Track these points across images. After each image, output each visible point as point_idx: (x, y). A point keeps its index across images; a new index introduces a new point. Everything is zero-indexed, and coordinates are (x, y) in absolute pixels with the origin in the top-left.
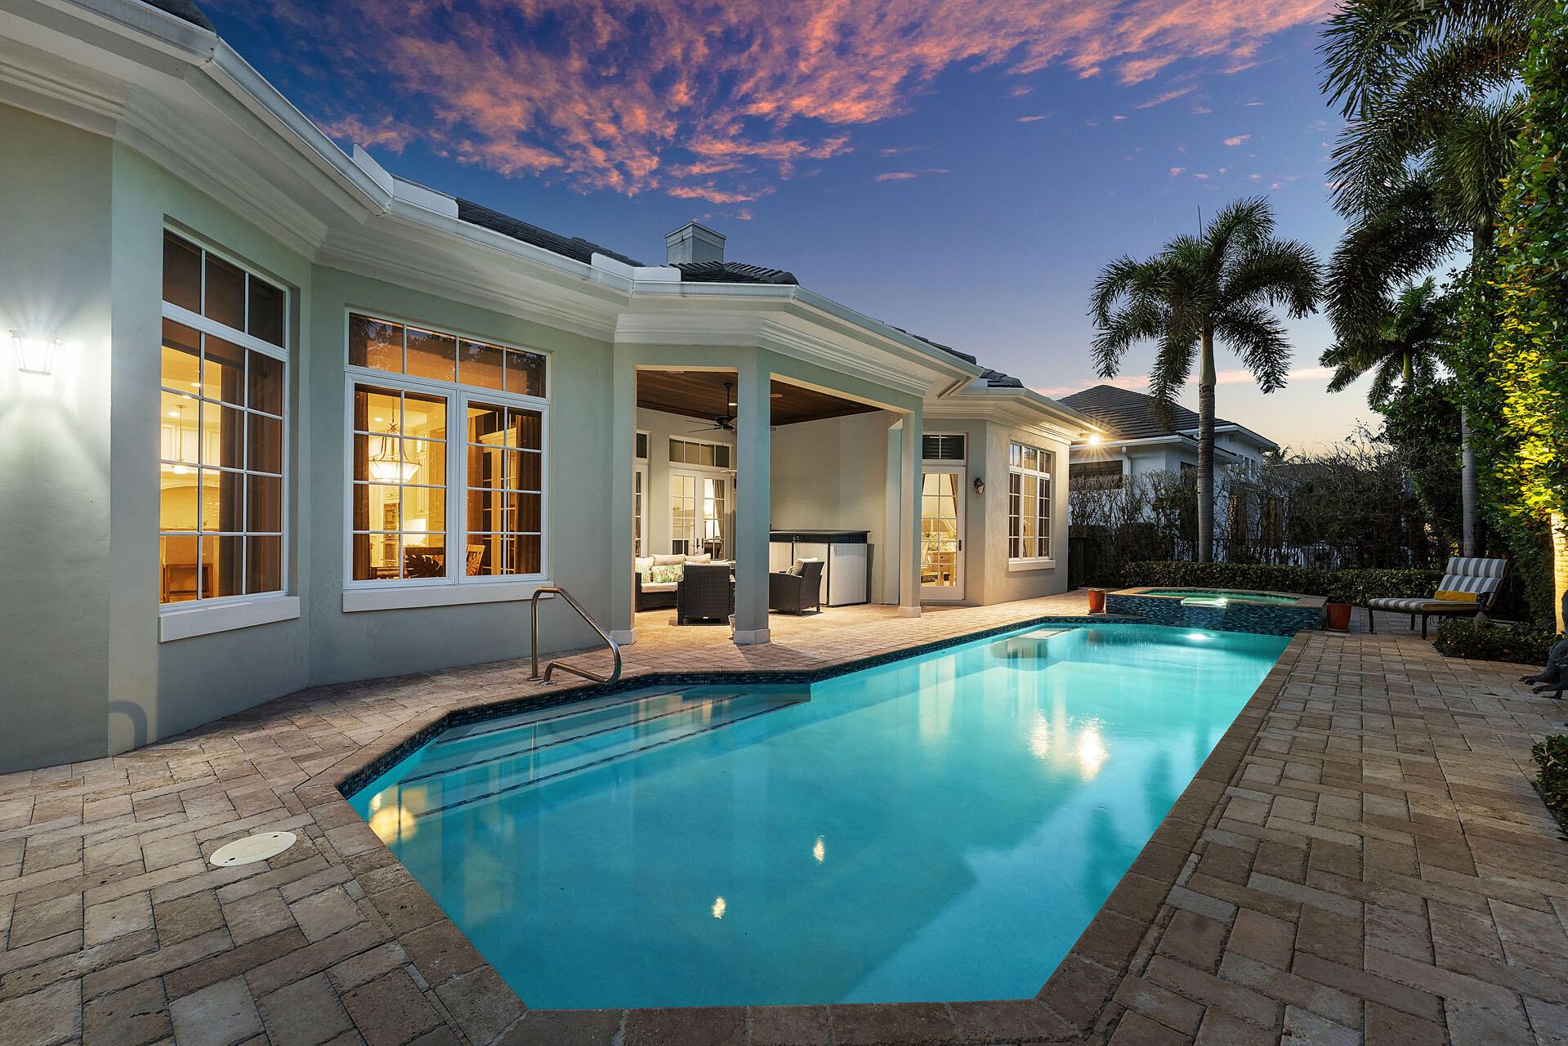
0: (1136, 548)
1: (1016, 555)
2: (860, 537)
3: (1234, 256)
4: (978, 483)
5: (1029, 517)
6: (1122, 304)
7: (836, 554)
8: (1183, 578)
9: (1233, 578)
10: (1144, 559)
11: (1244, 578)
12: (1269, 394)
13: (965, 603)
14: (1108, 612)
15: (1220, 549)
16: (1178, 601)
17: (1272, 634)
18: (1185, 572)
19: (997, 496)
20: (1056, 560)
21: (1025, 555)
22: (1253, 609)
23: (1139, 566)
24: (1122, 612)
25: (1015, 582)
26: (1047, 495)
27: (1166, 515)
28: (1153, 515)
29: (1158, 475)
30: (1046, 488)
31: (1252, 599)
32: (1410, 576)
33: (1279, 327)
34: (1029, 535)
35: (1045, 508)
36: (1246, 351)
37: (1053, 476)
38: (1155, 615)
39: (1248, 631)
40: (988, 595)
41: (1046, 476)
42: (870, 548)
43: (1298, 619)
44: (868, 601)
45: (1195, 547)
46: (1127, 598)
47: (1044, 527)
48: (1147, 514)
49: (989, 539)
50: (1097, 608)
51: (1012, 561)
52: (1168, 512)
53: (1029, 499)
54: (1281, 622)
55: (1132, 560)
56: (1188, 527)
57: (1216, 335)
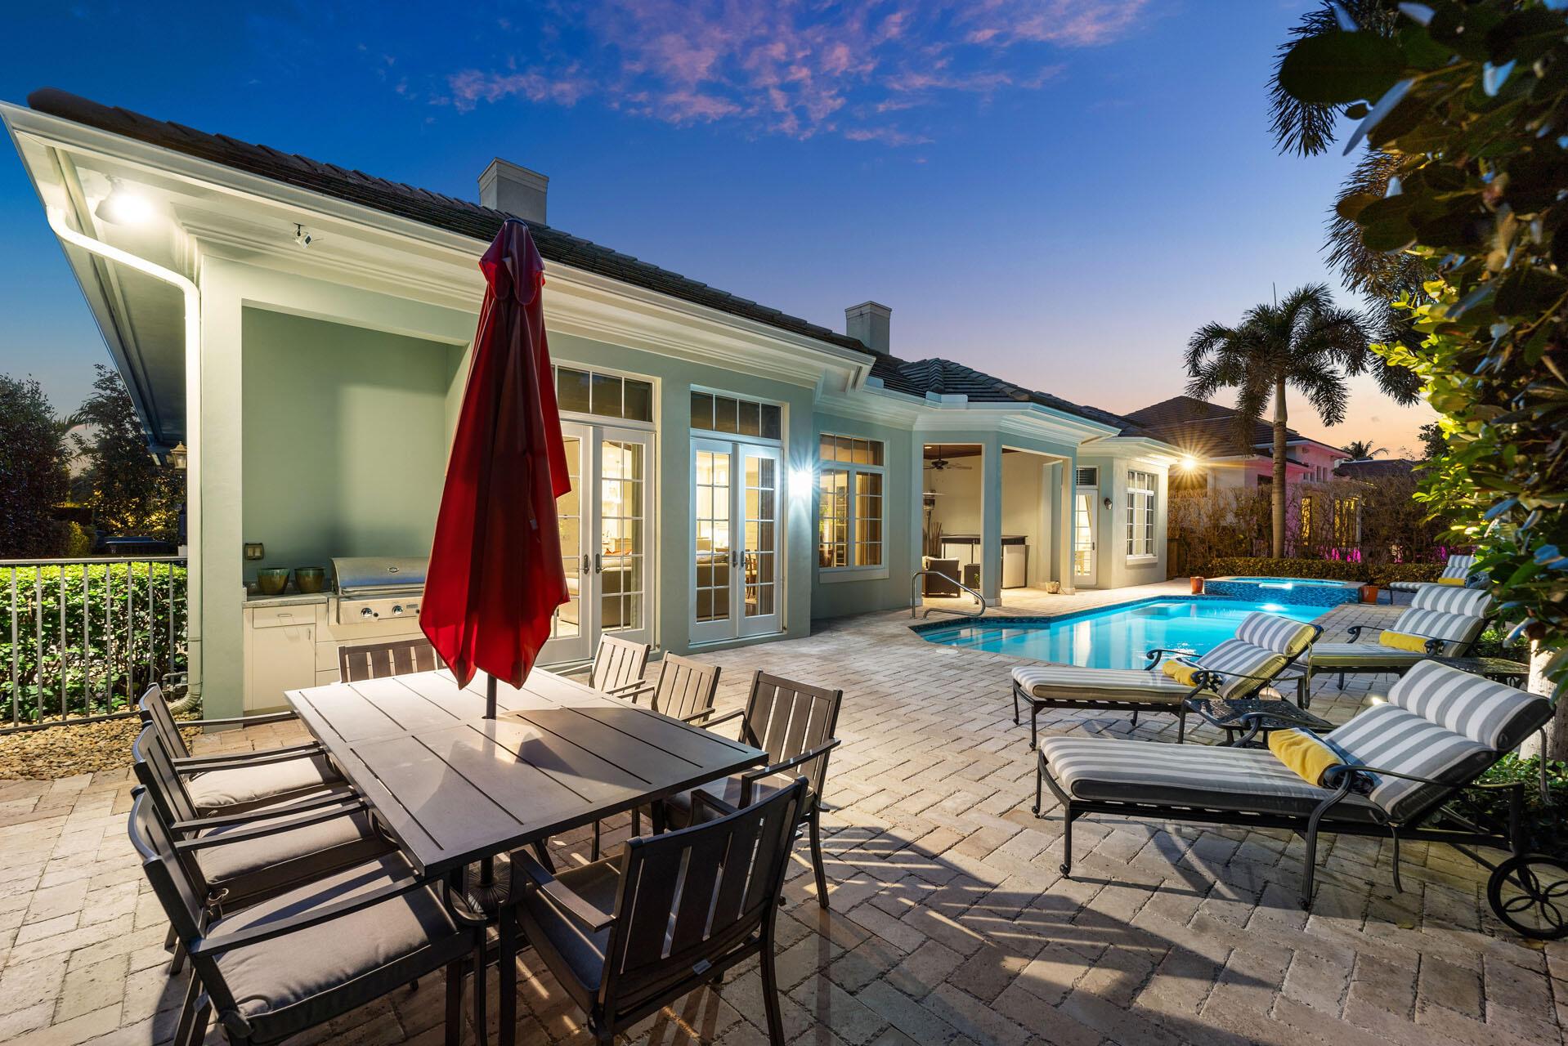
0: (1221, 547)
1: (1131, 553)
2: (1020, 541)
3: (1301, 323)
4: (1107, 501)
5: (1140, 524)
6: (1210, 357)
7: (1008, 552)
8: (1260, 570)
9: (1301, 571)
10: (1227, 555)
11: (1309, 570)
12: (1330, 427)
13: (1097, 587)
14: (1206, 593)
15: (1291, 548)
16: (1258, 585)
17: (1323, 606)
18: (1262, 566)
19: (1119, 509)
20: (1158, 556)
21: (1137, 553)
22: (1311, 590)
23: (1224, 561)
24: (1216, 592)
25: (1132, 572)
26: (1152, 508)
27: (1246, 521)
28: (1235, 521)
29: (1240, 489)
30: (1151, 502)
31: (1312, 583)
32: (1434, 568)
33: (1338, 376)
34: (1140, 538)
35: (1150, 517)
36: (1312, 391)
37: (1156, 493)
38: (1241, 595)
39: (1307, 604)
40: (1114, 582)
41: (1151, 493)
42: (1027, 548)
43: (1342, 596)
44: (1025, 586)
45: (1270, 547)
46: (1220, 583)
47: (1149, 531)
48: (1230, 519)
49: (1115, 541)
50: (1198, 590)
51: (1130, 557)
52: (1248, 518)
53: (1140, 510)
54: (1329, 598)
55: (1218, 556)
56: (1264, 530)
57: (1288, 380)
